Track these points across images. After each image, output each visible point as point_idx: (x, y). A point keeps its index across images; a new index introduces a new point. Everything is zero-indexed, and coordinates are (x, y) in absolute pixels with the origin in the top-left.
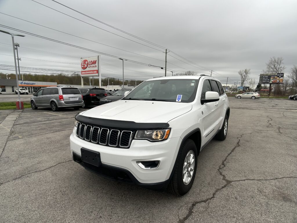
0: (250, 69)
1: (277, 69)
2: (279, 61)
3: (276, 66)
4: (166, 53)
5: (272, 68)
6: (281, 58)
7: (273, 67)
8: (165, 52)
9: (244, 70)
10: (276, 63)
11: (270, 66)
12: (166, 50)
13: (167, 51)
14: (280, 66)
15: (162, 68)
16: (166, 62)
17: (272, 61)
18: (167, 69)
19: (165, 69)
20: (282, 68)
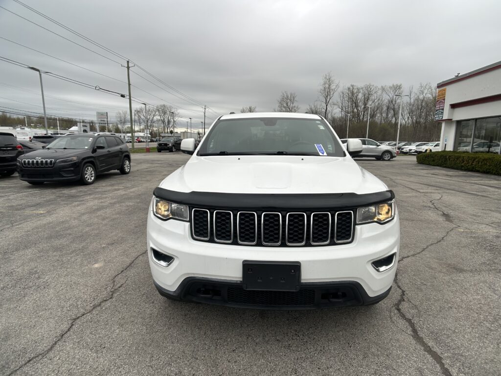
0: (256, 107)
1: (291, 109)
2: (292, 98)
3: (289, 104)
4: (128, 68)
5: (284, 107)
6: (294, 94)
7: (285, 105)
8: (126, 66)
9: (248, 108)
10: (289, 100)
11: (282, 104)
12: (128, 62)
13: (130, 64)
14: (294, 105)
15: (123, 96)
16: (129, 85)
17: (284, 96)
18: (132, 99)
19: (128, 97)
20: (295, 108)
